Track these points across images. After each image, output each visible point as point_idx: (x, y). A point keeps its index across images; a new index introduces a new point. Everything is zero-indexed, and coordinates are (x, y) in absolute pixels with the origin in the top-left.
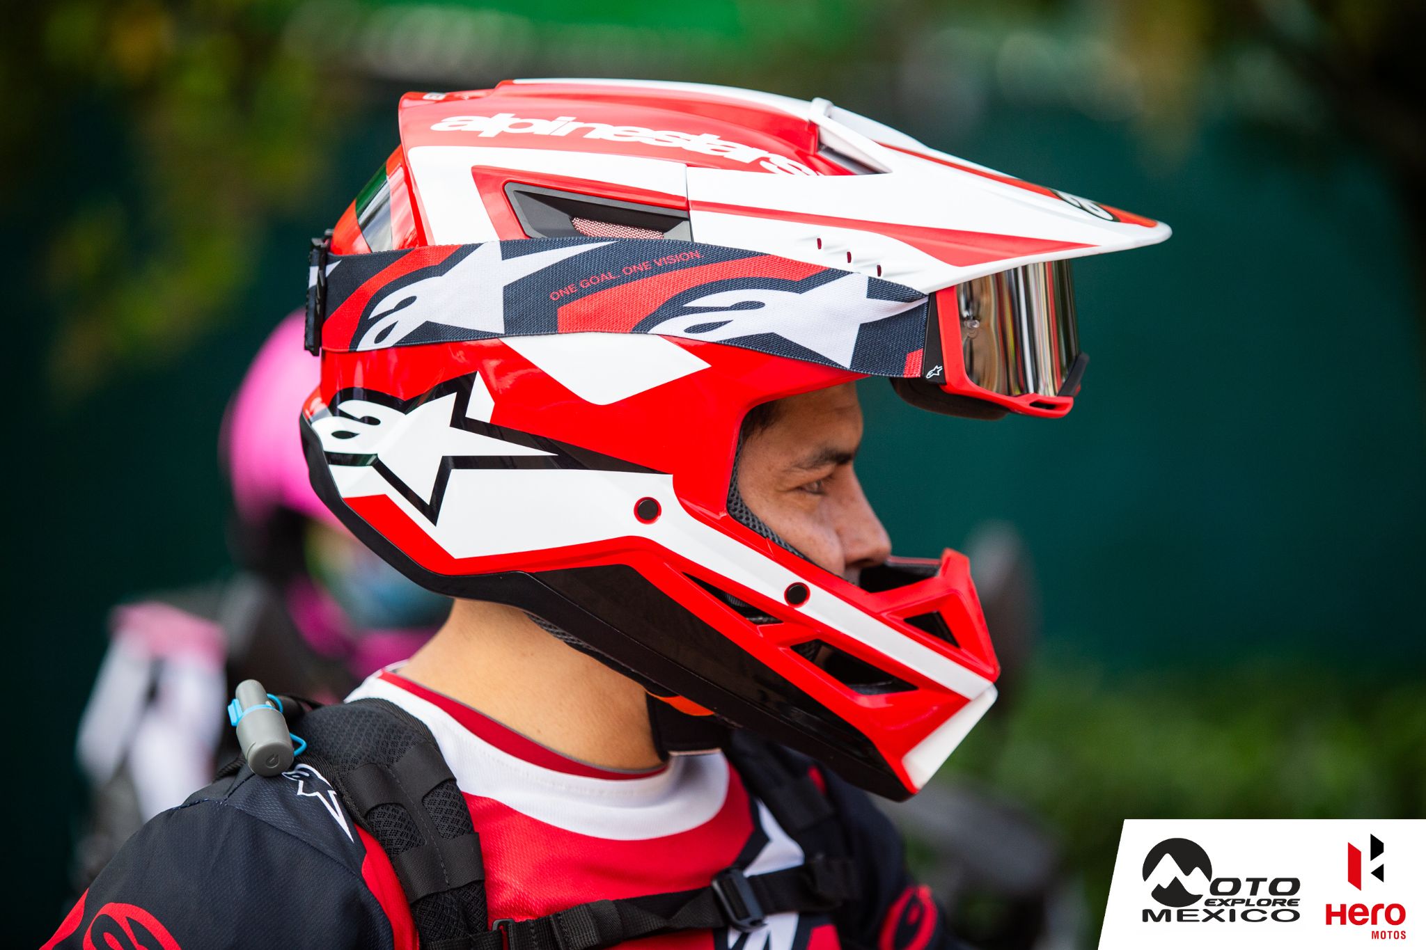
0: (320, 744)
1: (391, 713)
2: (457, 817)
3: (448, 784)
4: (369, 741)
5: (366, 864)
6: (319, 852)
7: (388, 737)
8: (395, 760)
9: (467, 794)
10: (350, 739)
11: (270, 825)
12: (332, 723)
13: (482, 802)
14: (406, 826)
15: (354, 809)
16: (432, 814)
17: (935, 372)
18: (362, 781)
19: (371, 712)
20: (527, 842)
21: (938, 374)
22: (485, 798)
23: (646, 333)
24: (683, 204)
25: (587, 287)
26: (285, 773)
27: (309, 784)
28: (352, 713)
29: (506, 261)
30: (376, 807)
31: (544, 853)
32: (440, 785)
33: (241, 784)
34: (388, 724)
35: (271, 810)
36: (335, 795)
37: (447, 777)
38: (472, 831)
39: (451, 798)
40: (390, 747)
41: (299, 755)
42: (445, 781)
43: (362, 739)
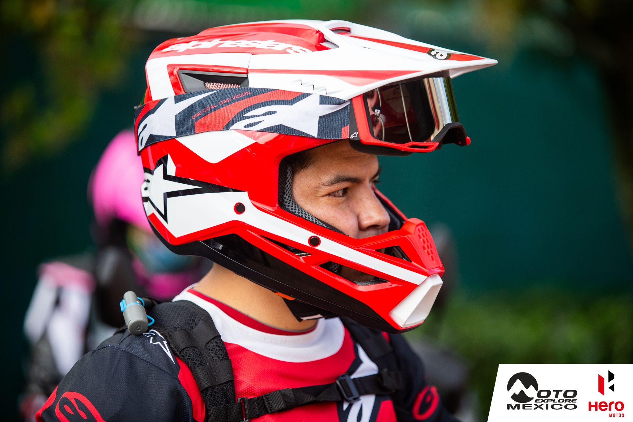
0: (161, 321)
1: (192, 307)
2: (221, 353)
3: (217, 338)
4: (182, 319)
5: (180, 374)
6: (159, 368)
7: (191, 317)
8: (194, 327)
9: (226, 343)
10: (174, 319)
11: (137, 357)
12: (166, 311)
13: (233, 346)
14: (198, 357)
15: (175, 350)
16: (210, 351)
17: (355, 135)
18: (179, 337)
19: (183, 307)
20: (253, 363)
21: (356, 136)
22: (234, 344)
23: (228, 130)
24: (245, 72)
25: (205, 112)
26: (145, 334)
27: (155, 338)
28: (175, 307)
29: (176, 104)
30: (185, 348)
31: (260, 368)
32: (213, 339)
33: (125, 339)
34: (190, 312)
35: (138, 350)
36: (166, 343)
37: (217, 335)
38: (228, 359)
39: (219, 344)
40: (191, 322)
41: (151, 326)
42: (216, 337)
43: (179, 318)
